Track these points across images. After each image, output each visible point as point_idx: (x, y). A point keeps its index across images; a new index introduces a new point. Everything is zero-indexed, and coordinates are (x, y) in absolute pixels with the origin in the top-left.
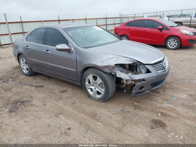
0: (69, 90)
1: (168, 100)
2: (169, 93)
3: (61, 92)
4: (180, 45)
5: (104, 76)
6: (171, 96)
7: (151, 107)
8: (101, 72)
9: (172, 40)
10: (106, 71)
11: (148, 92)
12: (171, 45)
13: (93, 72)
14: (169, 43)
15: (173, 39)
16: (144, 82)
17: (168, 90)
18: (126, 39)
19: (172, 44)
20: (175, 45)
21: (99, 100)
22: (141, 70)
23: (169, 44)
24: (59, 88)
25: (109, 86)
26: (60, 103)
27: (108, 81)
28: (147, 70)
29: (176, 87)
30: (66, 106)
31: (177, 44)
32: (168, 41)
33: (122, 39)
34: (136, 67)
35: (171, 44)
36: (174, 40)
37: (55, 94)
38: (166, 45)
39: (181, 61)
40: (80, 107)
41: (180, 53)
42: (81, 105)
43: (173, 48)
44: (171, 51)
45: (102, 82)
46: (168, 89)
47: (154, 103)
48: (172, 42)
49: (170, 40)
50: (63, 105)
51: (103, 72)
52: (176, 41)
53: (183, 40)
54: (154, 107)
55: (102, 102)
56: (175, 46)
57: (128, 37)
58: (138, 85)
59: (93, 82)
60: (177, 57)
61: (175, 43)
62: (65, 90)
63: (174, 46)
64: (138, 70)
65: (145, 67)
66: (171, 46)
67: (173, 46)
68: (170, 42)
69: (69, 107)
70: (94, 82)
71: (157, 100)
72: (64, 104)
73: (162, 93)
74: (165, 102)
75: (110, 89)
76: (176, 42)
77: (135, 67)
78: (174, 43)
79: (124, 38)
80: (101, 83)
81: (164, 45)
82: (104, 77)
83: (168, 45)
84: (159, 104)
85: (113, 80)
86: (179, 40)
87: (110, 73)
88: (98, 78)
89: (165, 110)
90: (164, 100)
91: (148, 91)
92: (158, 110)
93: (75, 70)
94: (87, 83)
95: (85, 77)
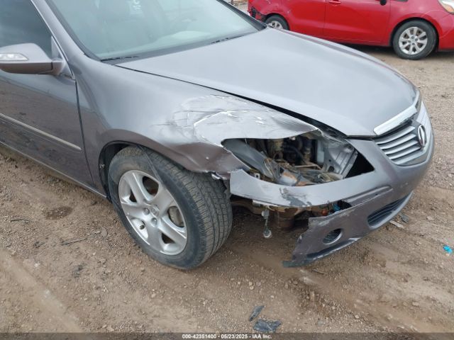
0: (78, 208)
1: (424, 263)
2: (425, 227)
3: (48, 216)
4: (433, 46)
5: (181, 184)
6: (433, 241)
7: (364, 299)
8: (169, 166)
9: (412, 32)
10: (187, 166)
11: (357, 243)
12: (409, 46)
13: (139, 164)
14: (402, 39)
15: (416, 29)
16: (344, 213)
17: (417, 212)
18: (281, 26)
19: (413, 41)
20: (421, 45)
21: (172, 263)
22: (334, 157)
23: (404, 43)
24: (48, 195)
25: (201, 222)
26: (26, 269)
27: (198, 205)
28: (355, 157)
29: (443, 201)
30: (46, 286)
31: (425, 42)
32: (400, 35)
33: (264, 28)
34: (314, 144)
35: (408, 44)
36: (419, 32)
37: (27, 222)
38: (394, 46)
39: (443, 96)
40: (95, 293)
41: (435, 70)
42: (101, 284)
43: (413, 53)
44: (407, 62)
45: (175, 204)
46: (416, 208)
47: (374, 274)
48: (410, 36)
49: (407, 31)
50: (34, 284)
51: (179, 168)
52: (424, 34)
53: (444, 31)
54: (373, 297)
55: (182, 270)
56: (420, 50)
57: (285, 20)
58: (318, 227)
59: (145, 200)
60: (428, 84)
61: (419, 41)
62: (67, 204)
63: (417, 47)
64: (321, 157)
65: (350, 147)
66: (407, 48)
67: (414, 50)
68: (406, 36)
69: (53, 291)
70: (148, 197)
71: (385, 262)
72: (38, 279)
73: (399, 226)
74: (415, 273)
75: (209, 232)
76: (424, 38)
77: (310, 144)
78: (416, 40)
79: (276, 23)
80: (175, 207)
81: (387, 44)
82: (181, 189)
83: (401, 45)
84: (394, 283)
85: (220, 196)
86: (432, 32)
87: (204, 174)
88: (161, 189)
89: (420, 319)
90: (409, 262)
91: (356, 239)
92: (391, 317)
93: (79, 148)
94: (126, 199)
95: (114, 179)
